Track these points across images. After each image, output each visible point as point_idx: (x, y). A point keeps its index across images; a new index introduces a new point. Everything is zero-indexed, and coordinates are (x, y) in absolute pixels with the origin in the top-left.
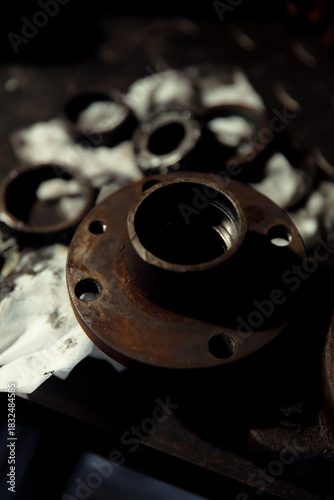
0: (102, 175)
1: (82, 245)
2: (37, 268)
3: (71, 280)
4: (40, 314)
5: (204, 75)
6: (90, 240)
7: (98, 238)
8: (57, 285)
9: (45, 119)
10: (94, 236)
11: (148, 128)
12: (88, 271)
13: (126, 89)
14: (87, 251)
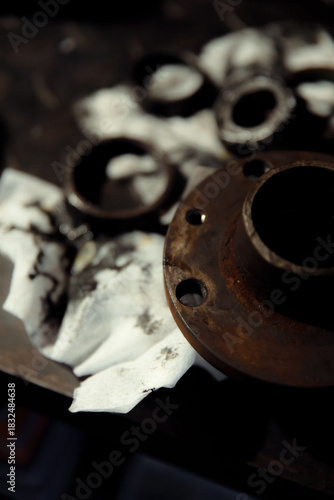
0: (179, 150)
1: (179, 238)
2: (121, 261)
3: (171, 281)
4: (127, 316)
5: (287, 33)
6: (188, 232)
7: (198, 230)
8: (146, 282)
9: (110, 84)
10: (193, 227)
11: (232, 97)
12: (190, 270)
13: (198, 50)
14: (186, 246)
